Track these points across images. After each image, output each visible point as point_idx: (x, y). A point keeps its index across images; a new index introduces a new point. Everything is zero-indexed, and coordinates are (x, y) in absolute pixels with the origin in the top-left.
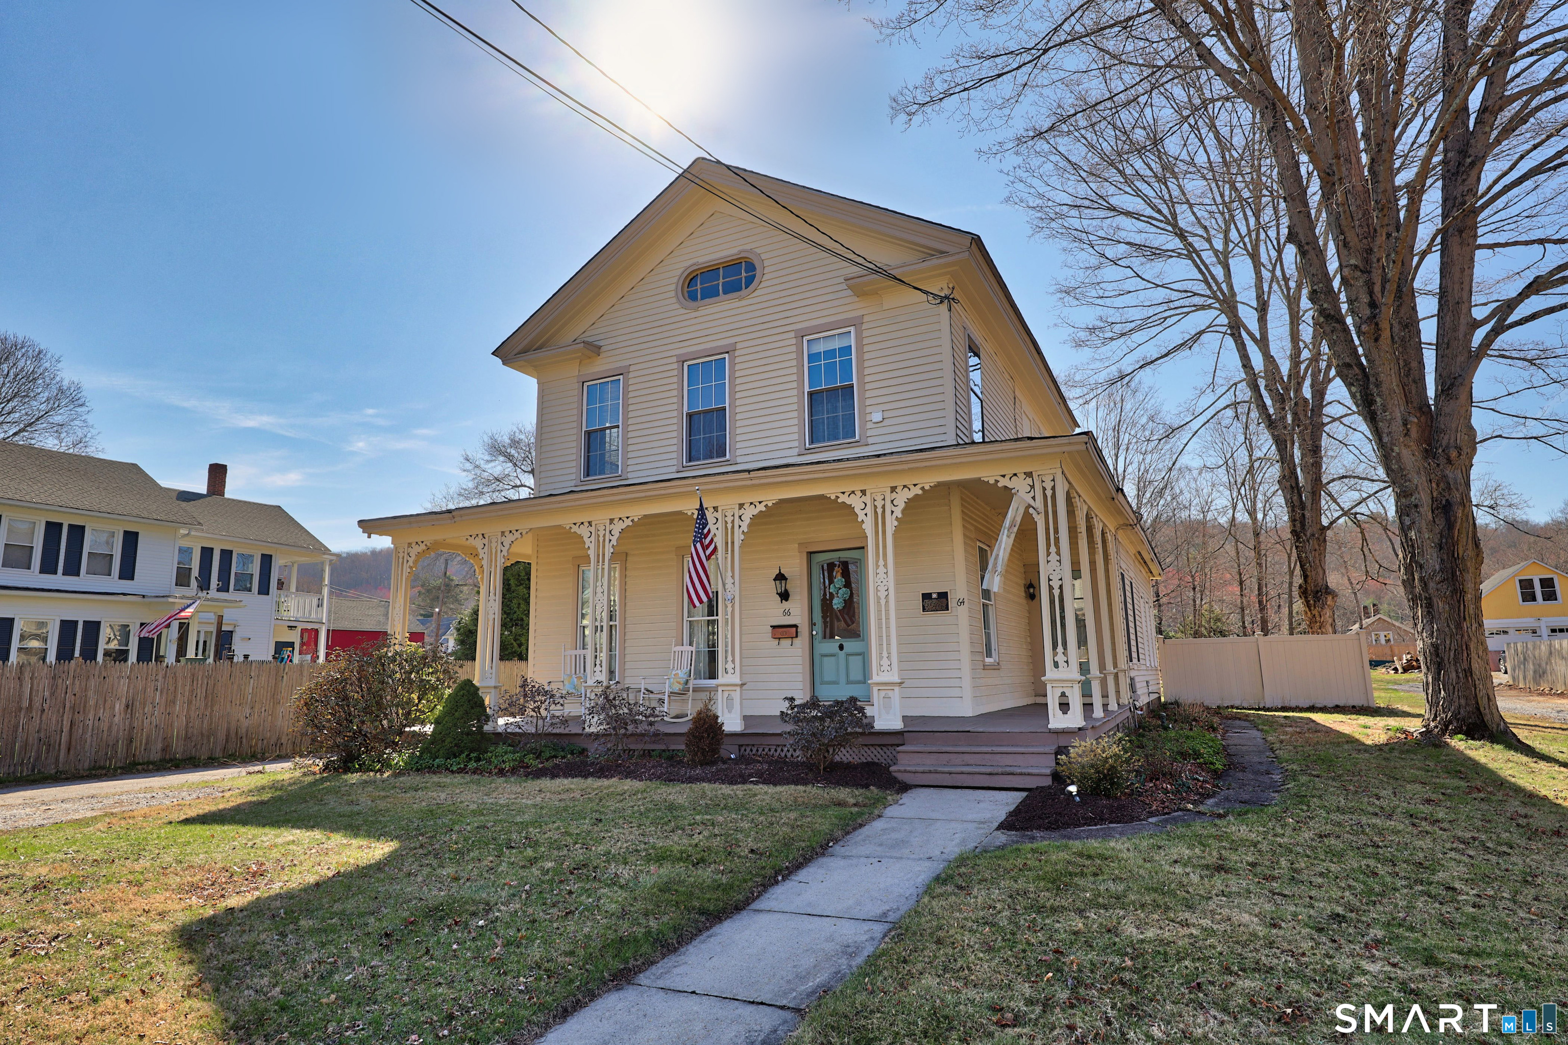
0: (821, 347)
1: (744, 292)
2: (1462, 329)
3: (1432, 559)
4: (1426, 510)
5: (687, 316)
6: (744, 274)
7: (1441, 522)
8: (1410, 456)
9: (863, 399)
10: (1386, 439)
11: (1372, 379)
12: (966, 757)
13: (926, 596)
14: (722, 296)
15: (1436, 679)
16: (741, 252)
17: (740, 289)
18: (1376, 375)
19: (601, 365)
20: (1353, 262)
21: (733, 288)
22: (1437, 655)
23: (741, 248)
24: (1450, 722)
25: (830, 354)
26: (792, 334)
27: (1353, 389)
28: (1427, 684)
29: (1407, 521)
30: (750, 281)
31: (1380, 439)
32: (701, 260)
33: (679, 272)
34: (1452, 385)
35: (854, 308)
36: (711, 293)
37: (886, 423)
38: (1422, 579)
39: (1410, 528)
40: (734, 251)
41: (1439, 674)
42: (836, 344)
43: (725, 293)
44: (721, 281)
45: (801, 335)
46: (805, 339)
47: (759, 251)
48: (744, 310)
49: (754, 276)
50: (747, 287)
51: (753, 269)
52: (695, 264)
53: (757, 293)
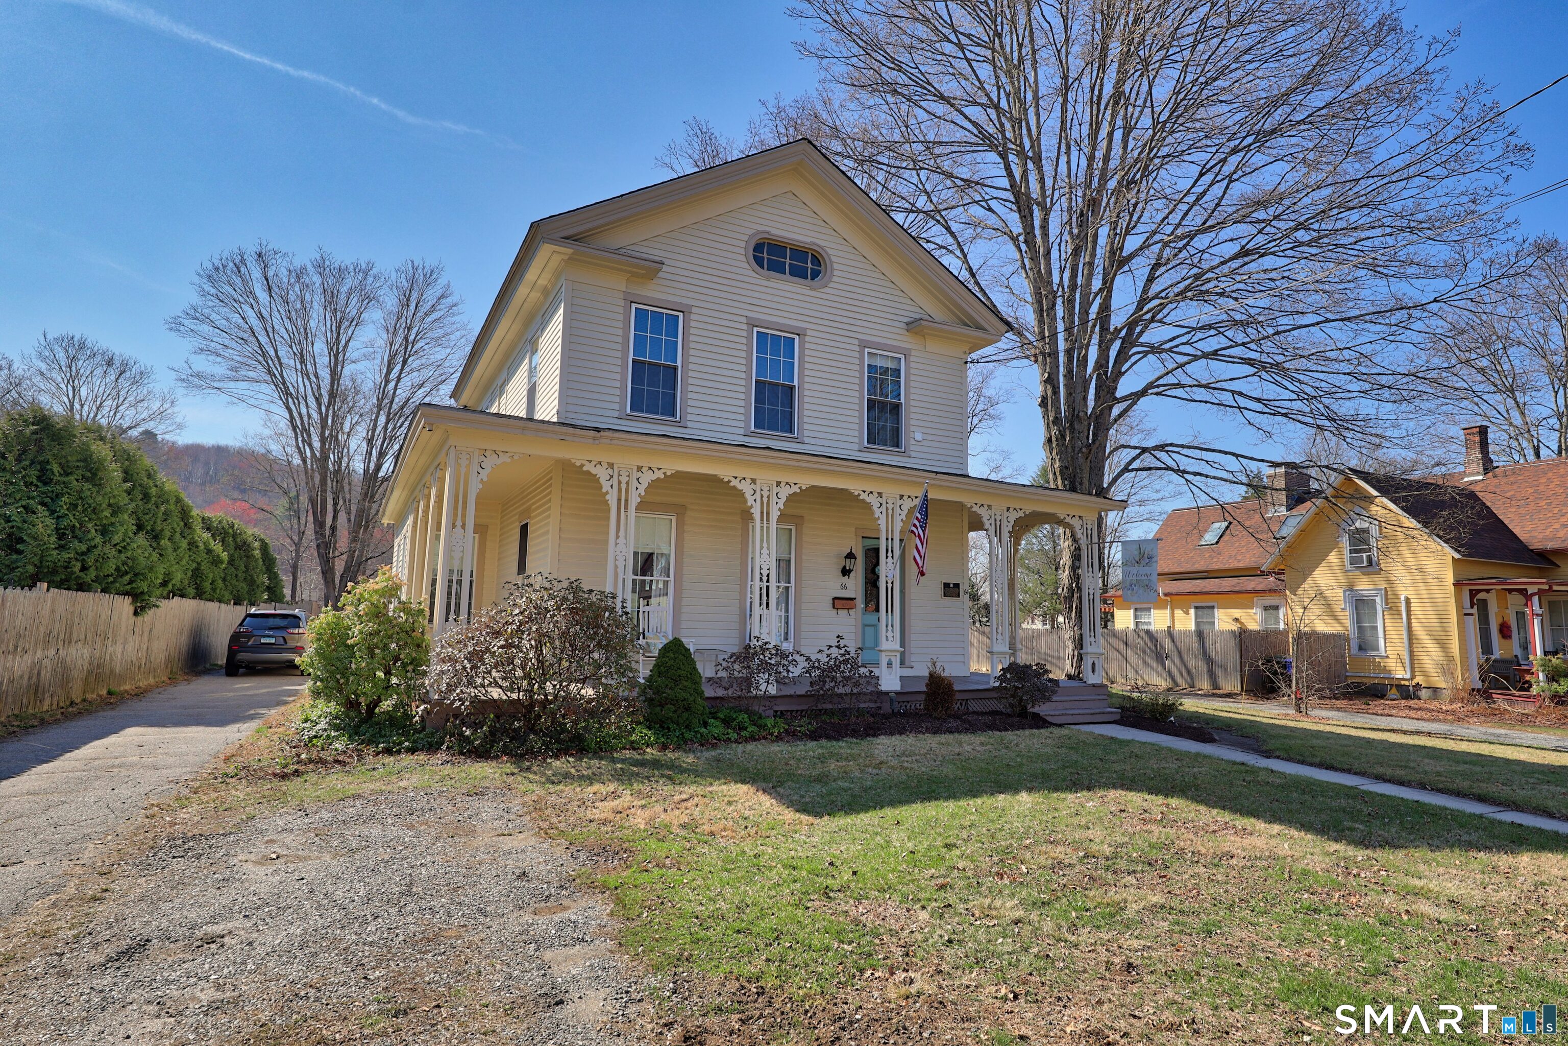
0: (878, 362)
1: (809, 281)
5: (755, 281)
6: (810, 265)
9: (908, 418)
13: (946, 585)
14: (788, 276)
16: (814, 244)
17: (807, 278)
21: (799, 273)
23: (813, 240)
25: (884, 370)
26: (855, 342)
30: (815, 275)
32: (774, 231)
33: (751, 232)
35: (906, 341)
36: (776, 267)
37: (925, 443)
40: (808, 240)
42: (890, 365)
43: (791, 274)
44: (788, 261)
45: (863, 345)
46: (867, 350)
47: (830, 251)
48: (815, 300)
49: (820, 272)
50: (812, 279)
51: (820, 265)
52: (768, 233)
53: (826, 290)
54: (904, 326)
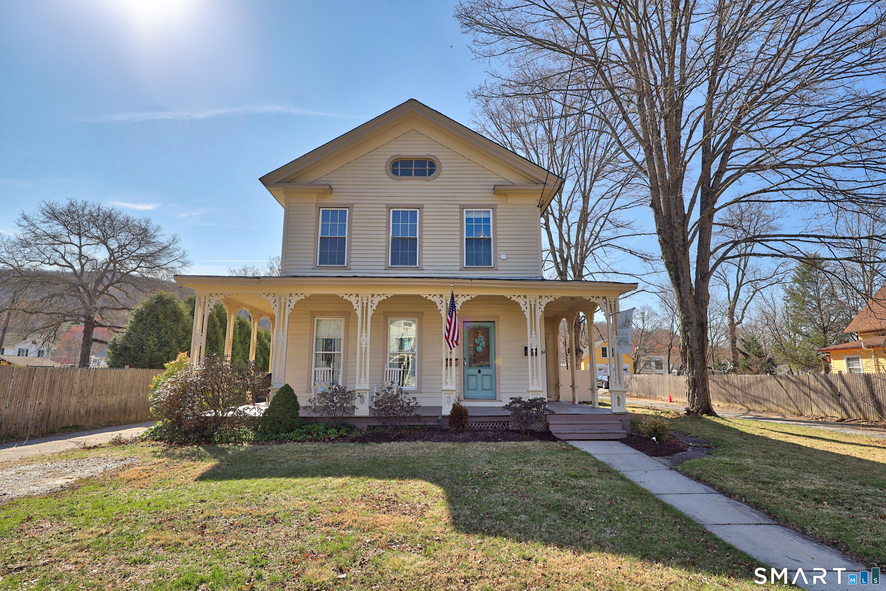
0: (474, 216)
1: (427, 177)
2: (708, 255)
3: (696, 345)
4: (695, 324)
5: (391, 183)
6: (427, 167)
7: (700, 330)
8: (690, 303)
9: (495, 247)
10: (683, 295)
11: (680, 270)
12: (583, 426)
14: (414, 176)
15: (694, 392)
16: (428, 155)
17: (426, 175)
18: (682, 269)
19: (332, 200)
20: (679, 221)
21: (421, 173)
22: (695, 382)
23: (428, 153)
24: (699, 409)
25: (478, 220)
26: (458, 206)
27: (672, 273)
28: (689, 394)
29: (687, 328)
30: (431, 172)
31: (680, 294)
32: (402, 154)
33: (389, 157)
34: (704, 276)
35: (493, 200)
36: (407, 173)
37: (508, 260)
38: (691, 353)
39: (688, 331)
40: (424, 154)
41: (695, 390)
42: (482, 216)
43: (416, 175)
44: (413, 168)
45: (462, 207)
46: (465, 210)
47: (439, 157)
48: (429, 187)
49: (434, 170)
50: (429, 175)
51: (434, 166)
52: (399, 155)
53: (437, 180)
54: (492, 191)
